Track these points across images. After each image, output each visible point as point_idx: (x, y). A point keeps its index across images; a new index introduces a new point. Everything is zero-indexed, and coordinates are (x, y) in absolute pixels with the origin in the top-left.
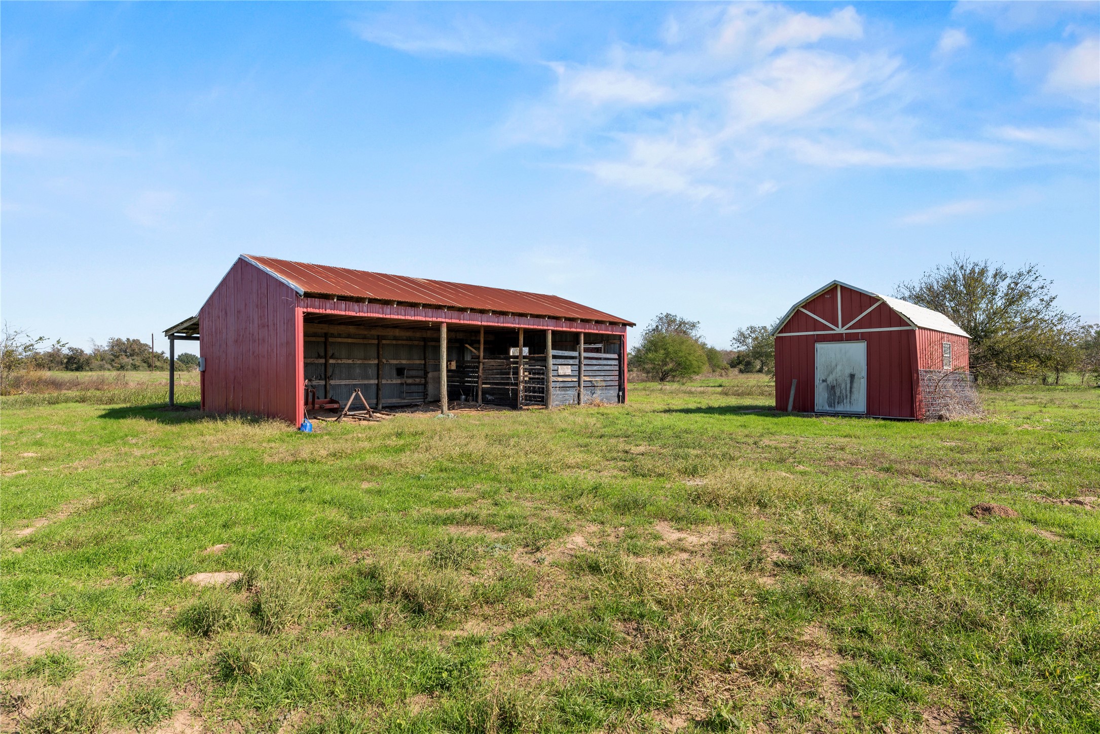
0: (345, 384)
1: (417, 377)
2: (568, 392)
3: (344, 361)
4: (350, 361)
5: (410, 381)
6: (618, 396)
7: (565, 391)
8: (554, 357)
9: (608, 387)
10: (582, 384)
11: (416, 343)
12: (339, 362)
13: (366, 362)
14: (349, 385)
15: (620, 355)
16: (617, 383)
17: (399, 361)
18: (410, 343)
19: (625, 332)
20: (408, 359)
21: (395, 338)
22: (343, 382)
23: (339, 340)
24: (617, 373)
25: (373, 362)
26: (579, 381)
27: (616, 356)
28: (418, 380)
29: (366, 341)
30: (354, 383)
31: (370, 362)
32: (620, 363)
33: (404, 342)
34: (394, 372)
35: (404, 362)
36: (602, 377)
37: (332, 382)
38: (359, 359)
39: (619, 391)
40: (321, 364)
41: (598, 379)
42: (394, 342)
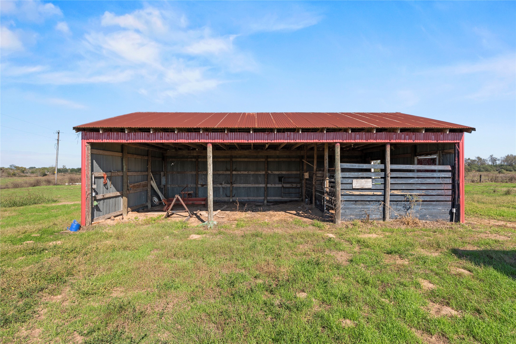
0: (243, 187)
1: (295, 183)
2: (368, 206)
3: (242, 172)
4: (246, 173)
5: (288, 185)
6: (451, 213)
7: (363, 205)
8: (343, 170)
9: (434, 203)
10: (388, 198)
11: (293, 160)
12: (239, 173)
13: (257, 173)
14: (246, 187)
15: (453, 167)
16: (450, 198)
17: (280, 172)
18: (289, 160)
19: (461, 138)
20: (287, 171)
21: (278, 157)
22: (242, 186)
23: (239, 159)
24: (450, 187)
25: (261, 173)
26: (384, 195)
27: (449, 168)
28: (294, 185)
29: (256, 160)
30: (249, 186)
31: (260, 173)
32: (453, 175)
33: (284, 160)
34: (277, 179)
35: (284, 173)
36: (424, 191)
37: (235, 185)
38: (252, 171)
39: (453, 207)
40: (228, 174)
41: (414, 193)
42: (277, 160)
